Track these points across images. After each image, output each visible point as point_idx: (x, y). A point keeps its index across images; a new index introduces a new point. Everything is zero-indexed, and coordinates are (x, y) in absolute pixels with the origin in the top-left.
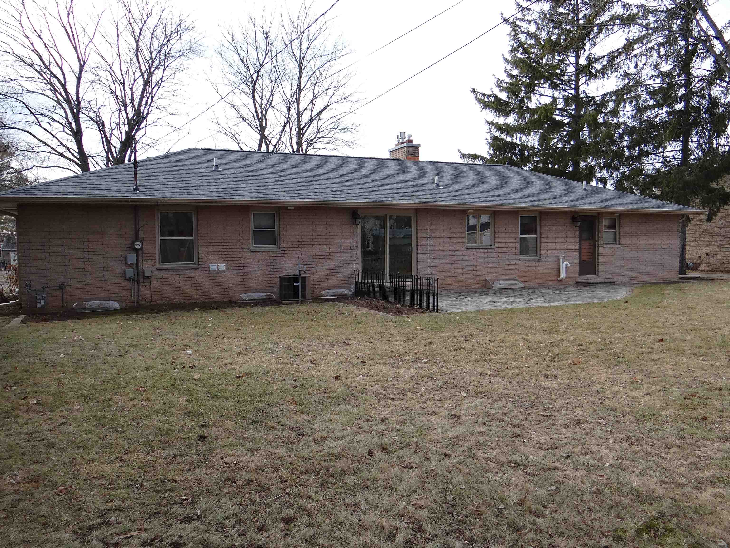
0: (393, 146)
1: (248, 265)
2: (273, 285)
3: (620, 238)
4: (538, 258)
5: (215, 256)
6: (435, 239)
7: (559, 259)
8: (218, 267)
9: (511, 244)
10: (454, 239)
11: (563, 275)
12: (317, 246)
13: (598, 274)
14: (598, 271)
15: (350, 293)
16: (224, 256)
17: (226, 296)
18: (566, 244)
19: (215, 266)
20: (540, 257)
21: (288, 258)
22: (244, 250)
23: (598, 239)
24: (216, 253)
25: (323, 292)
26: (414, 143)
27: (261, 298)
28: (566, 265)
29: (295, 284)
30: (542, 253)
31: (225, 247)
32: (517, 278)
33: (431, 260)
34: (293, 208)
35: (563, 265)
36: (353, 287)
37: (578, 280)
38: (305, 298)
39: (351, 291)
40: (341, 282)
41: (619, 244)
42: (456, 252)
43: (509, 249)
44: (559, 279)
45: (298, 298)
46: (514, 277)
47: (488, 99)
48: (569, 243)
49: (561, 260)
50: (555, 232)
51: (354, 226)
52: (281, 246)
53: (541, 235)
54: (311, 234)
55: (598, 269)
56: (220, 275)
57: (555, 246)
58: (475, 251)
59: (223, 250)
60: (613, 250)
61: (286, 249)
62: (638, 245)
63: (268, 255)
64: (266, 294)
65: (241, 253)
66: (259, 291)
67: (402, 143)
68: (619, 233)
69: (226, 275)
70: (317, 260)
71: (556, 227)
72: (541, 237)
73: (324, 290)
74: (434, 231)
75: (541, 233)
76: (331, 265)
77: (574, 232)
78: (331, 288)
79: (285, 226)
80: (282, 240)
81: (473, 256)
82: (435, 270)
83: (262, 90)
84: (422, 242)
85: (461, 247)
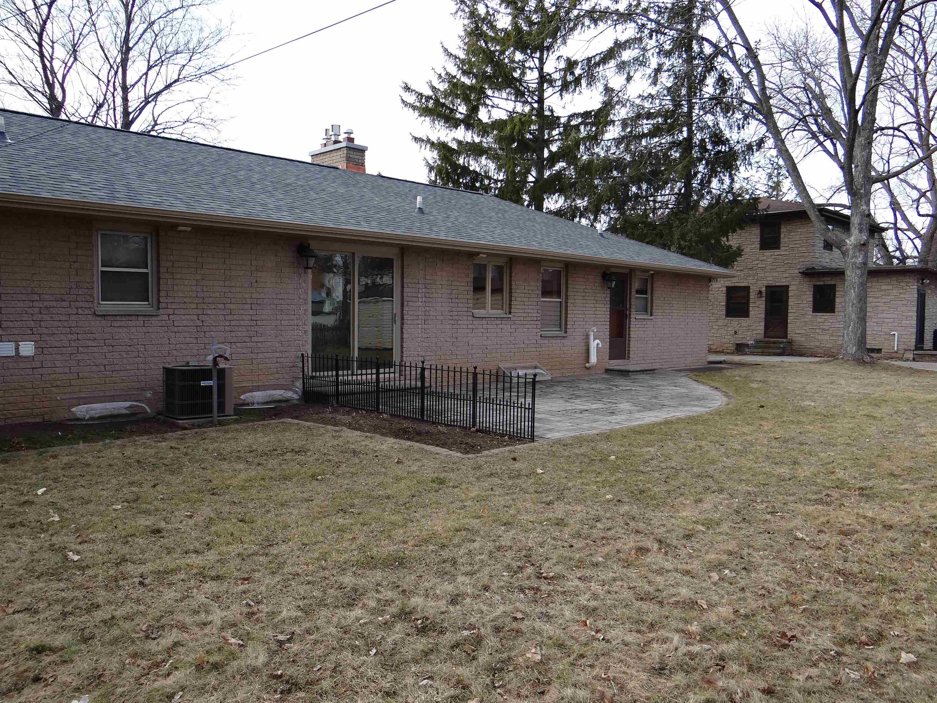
0: (317, 148)
1: (90, 343)
2: (143, 385)
3: (652, 306)
4: (562, 334)
5: (11, 324)
6: (429, 300)
7: (587, 336)
8: (17, 349)
9: (531, 311)
10: (457, 300)
11: (593, 359)
12: (232, 306)
13: (629, 357)
14: (629, 353)
15: (296, 396)
16: (33, 324)
17: (36, 411)
18: (596, 313)
19: (12, 345)
20: (566, 332)
21: (176, 329)
22: (80, 311)
23: (630, 307)
24: (12, 317)
25: (242, 397)
26: (356, 142)
27: (116, 412)
28: (598, 344)
29: (203, 383)
30: (568, 327)
31: (35, 304)
32: (538, 365)
33: (426, 335)
34: (189, 229)
35: (594, 344)
36: (299, 384)
37: (608, 367)
38: (223, 411)
39: (296, 392)
40: (277, 376)
41: (651, 315)
42: (459, 322)
43: (528, 319)
44: (587, 365)
45: (211, 412)
46: (533, 364)
47: (427, 101)
48: (599, 313)
49: (592, 338)
50: (583, 294)
51: (302, 271)
52: (162, 305)
53: (567, 299)
54: (221, 283)
55: (629, 350)
56: (22, 365)
57: (583, 316)
58: (484, 322)
59: (30, 311)
60: (645, 323)
61: (171, 312)
62: (670, 317)
63: (133, 323)
64: (128, 404)
65: (73, 318)
66: (113, 399)
67: (336, 142)
68: (652, 300)
69: (38, 364)
70: (233, 334)
71: (584, 287)
72: (566, 303)
73: (244, 393)
74: (429, 286)
75: (567, 296)
76: (259, 345)
77: (604, 295)
78: (258, 388)
79: (170, 264)
80: (162, 294)
81: (482, 330)
82: (429, 353)
83: (53, 42)
84: (410, 304)
85: (465, 314)
